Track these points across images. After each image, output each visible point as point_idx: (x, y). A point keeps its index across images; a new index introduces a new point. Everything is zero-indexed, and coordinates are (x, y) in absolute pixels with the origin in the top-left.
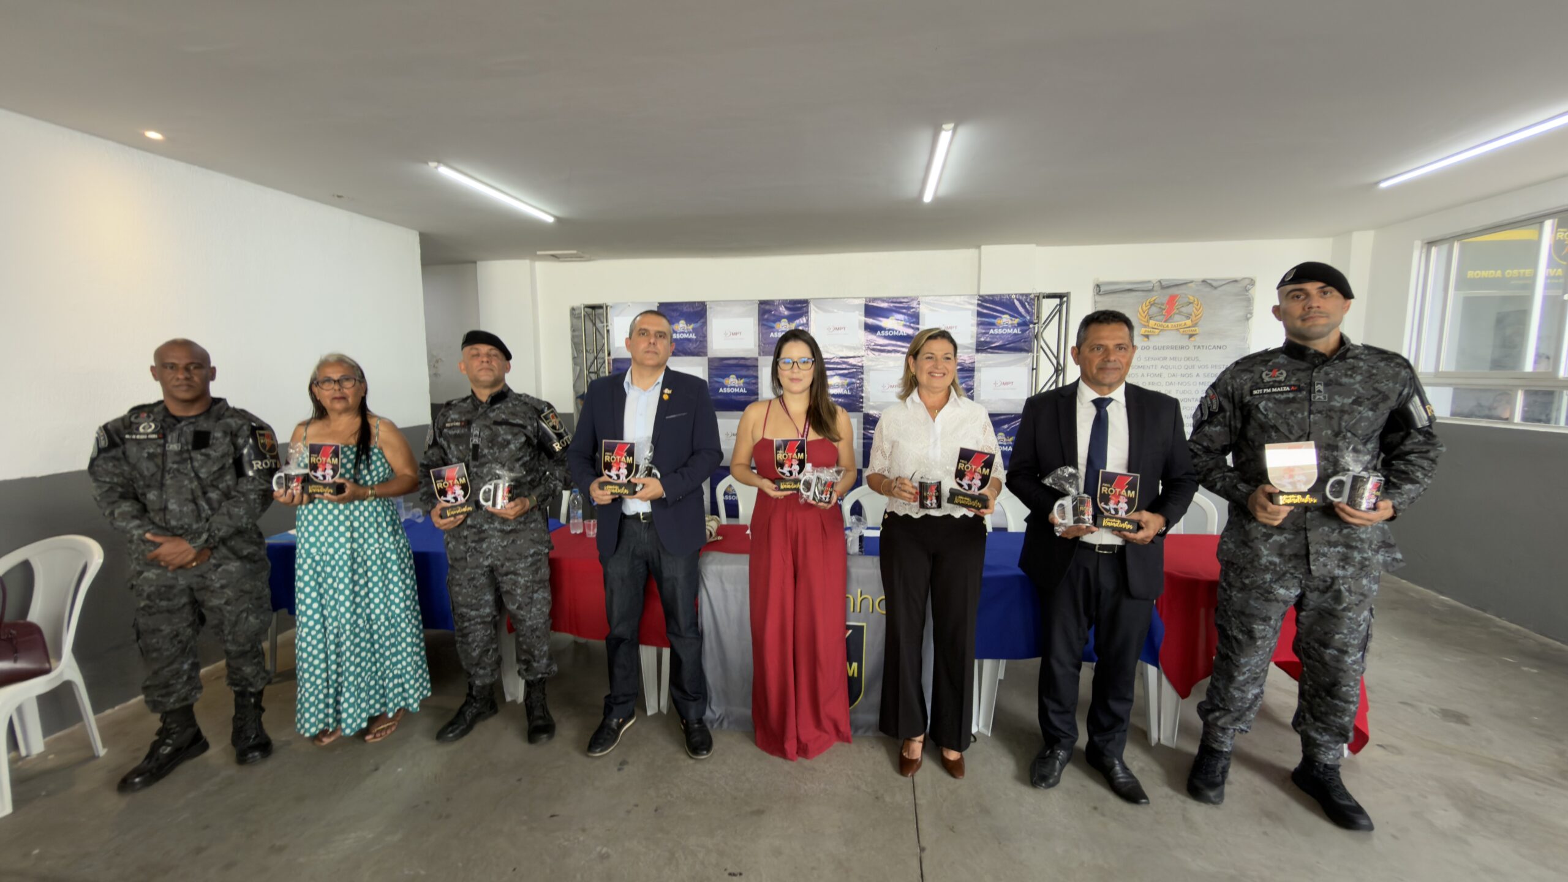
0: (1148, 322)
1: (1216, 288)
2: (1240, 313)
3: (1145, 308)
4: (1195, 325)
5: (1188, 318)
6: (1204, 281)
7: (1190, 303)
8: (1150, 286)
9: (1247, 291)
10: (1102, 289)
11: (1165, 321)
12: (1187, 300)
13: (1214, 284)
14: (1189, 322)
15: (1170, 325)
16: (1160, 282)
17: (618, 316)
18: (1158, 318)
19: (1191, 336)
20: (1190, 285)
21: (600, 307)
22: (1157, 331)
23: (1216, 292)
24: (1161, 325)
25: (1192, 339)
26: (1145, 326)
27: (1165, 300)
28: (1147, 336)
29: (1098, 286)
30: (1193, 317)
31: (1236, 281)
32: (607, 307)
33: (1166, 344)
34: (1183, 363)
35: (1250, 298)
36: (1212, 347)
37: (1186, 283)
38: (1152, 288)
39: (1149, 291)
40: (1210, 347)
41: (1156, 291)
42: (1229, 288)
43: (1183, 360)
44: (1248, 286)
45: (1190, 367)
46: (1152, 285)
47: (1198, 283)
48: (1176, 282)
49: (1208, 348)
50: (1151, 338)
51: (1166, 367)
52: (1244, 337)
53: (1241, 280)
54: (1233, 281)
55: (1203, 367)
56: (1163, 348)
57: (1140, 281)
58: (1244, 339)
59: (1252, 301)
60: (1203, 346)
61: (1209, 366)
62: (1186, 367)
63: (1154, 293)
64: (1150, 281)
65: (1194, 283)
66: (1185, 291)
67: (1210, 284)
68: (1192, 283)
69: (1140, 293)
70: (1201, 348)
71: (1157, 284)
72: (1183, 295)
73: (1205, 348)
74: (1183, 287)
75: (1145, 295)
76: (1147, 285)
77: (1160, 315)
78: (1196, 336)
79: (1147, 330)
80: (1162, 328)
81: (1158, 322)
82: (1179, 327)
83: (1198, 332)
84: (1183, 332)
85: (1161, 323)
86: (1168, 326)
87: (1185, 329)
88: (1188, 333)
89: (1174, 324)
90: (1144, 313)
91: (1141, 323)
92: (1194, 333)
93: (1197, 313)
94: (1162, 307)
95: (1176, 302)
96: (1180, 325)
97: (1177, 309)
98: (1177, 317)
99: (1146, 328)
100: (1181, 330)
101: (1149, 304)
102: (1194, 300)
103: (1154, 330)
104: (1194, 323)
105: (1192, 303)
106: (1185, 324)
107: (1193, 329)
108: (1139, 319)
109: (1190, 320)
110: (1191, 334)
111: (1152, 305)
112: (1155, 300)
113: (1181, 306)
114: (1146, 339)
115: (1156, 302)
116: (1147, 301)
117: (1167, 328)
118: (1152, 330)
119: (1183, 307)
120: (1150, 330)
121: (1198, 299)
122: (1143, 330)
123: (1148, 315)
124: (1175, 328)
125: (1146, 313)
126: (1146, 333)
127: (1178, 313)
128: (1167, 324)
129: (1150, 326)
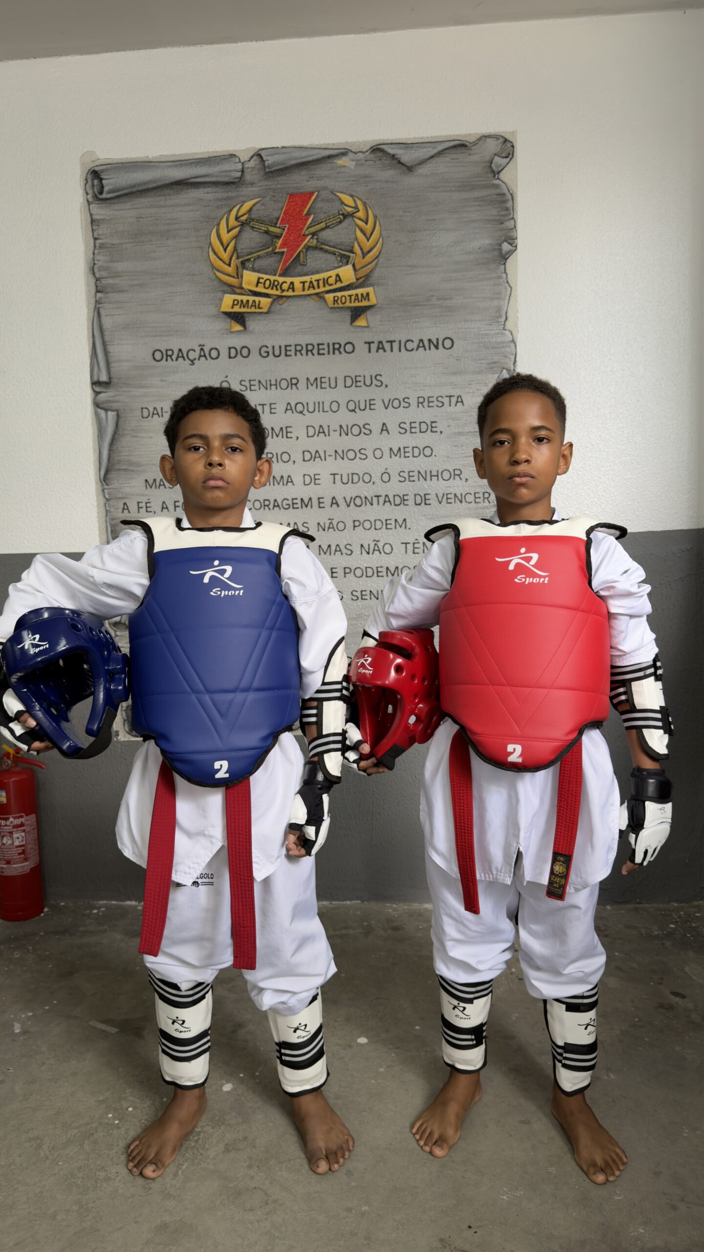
0: (239, 276)
1: (410, 169)
2: (484, 240)
3: (226, 237)
4: (363, 281)
5: (345, 260)
6: (377, 150)
7: (346, 216)
8: (232, 169)
9: (496, 174)
10: (108, 184)
11: (284, 274)
12: (334, 208)
13: (407, 157)
14: (347, 273)
15: (297, 281)
16: (258, 155)
18: (264, 263)
19: (357, 313)
20: (340, 162)
22: (265, 302)
23: (410, 181)
24: (273, 285)
25: (361, 322)
26: (232, 289)
27: (275, 209)
28: (239, 318)
29: (95, 175)
30: (358, 259)
31: (461, 146)
33: (292, 341)
34: (342, 394)
35: (504, 194)
36: (415, 345)
37: (330, 157)
38: (239, 174)
39: (232, 183)
40: (410, 346)
41: (252, 184)
42: (441, 166)
43: (341, 382)
44: (497, 159)
45: (362, 407)
46: (239, 166)
47: (361, 156)
48: (303, 157)
49: (404, 346)
50: (251, 324)
51: (300, 408)
52: (499, 309)
53: (475, 143)
54: (455, 147)
55: (396, 403)
56: (285, 351)
57: (207, 156)
58: (500, 317)
59: (509, 204)
60: (391, 342)
61: (413, 401)
62: (351, 406)
63: (246, 191)
64: (232, 156)
65: (350, 154)
66: (330, 183)
67: (393, 157)
68: (344, 158)
69: (209, 190)
70: (387, 346)
71: (252, 164)
72: (325, 194)
73: (396, 346)
74: (322, 170)
75: (225, 195)
76: (226, 167)
77: (268, 255)
78: (369, 313)
79: (239, 298)
80: (278, 293)
81: (266, 277)
82: (322, 289)
83: (373, 300)
84: (335, 301)
85: (272, 278)
86: (292, 286)
87: (339, 294)
88: (348, 304)
89: (307, 279)
90: (225, 250)
91: (220, 280)
92: (364, 303)
93: (367, 245)
94: (272, 229)
95: (308, 214)
96: (326, 282)
97: (314, 234)
98: (314, 259)
99: (235, 293)
100: (330, 297)
101: (237, 224)
102: (356, 207)
103: (257, 299)
104: (362, 273)
105: (352, 215)
106: (338, 278)
107: (359, 291)
108: (213, 267)
109: (350, 267)
110: (356, 308)
111: (243, 224)
112: (251, 210)
113: (323, 225)
114: (238, 327)
115: (253, 216)
116: (231, 210)
117: (290, 293)
118: (251, 298)
119: (327, 227)
120: (245, 298)
121: (365, 204)
122: (228, 301)
123: (234, 258)
124: (312, 291)
125: (230, 248)
126: (237, 309)
127: (315, 248)
128: (289, 280)
129: (244, 285)
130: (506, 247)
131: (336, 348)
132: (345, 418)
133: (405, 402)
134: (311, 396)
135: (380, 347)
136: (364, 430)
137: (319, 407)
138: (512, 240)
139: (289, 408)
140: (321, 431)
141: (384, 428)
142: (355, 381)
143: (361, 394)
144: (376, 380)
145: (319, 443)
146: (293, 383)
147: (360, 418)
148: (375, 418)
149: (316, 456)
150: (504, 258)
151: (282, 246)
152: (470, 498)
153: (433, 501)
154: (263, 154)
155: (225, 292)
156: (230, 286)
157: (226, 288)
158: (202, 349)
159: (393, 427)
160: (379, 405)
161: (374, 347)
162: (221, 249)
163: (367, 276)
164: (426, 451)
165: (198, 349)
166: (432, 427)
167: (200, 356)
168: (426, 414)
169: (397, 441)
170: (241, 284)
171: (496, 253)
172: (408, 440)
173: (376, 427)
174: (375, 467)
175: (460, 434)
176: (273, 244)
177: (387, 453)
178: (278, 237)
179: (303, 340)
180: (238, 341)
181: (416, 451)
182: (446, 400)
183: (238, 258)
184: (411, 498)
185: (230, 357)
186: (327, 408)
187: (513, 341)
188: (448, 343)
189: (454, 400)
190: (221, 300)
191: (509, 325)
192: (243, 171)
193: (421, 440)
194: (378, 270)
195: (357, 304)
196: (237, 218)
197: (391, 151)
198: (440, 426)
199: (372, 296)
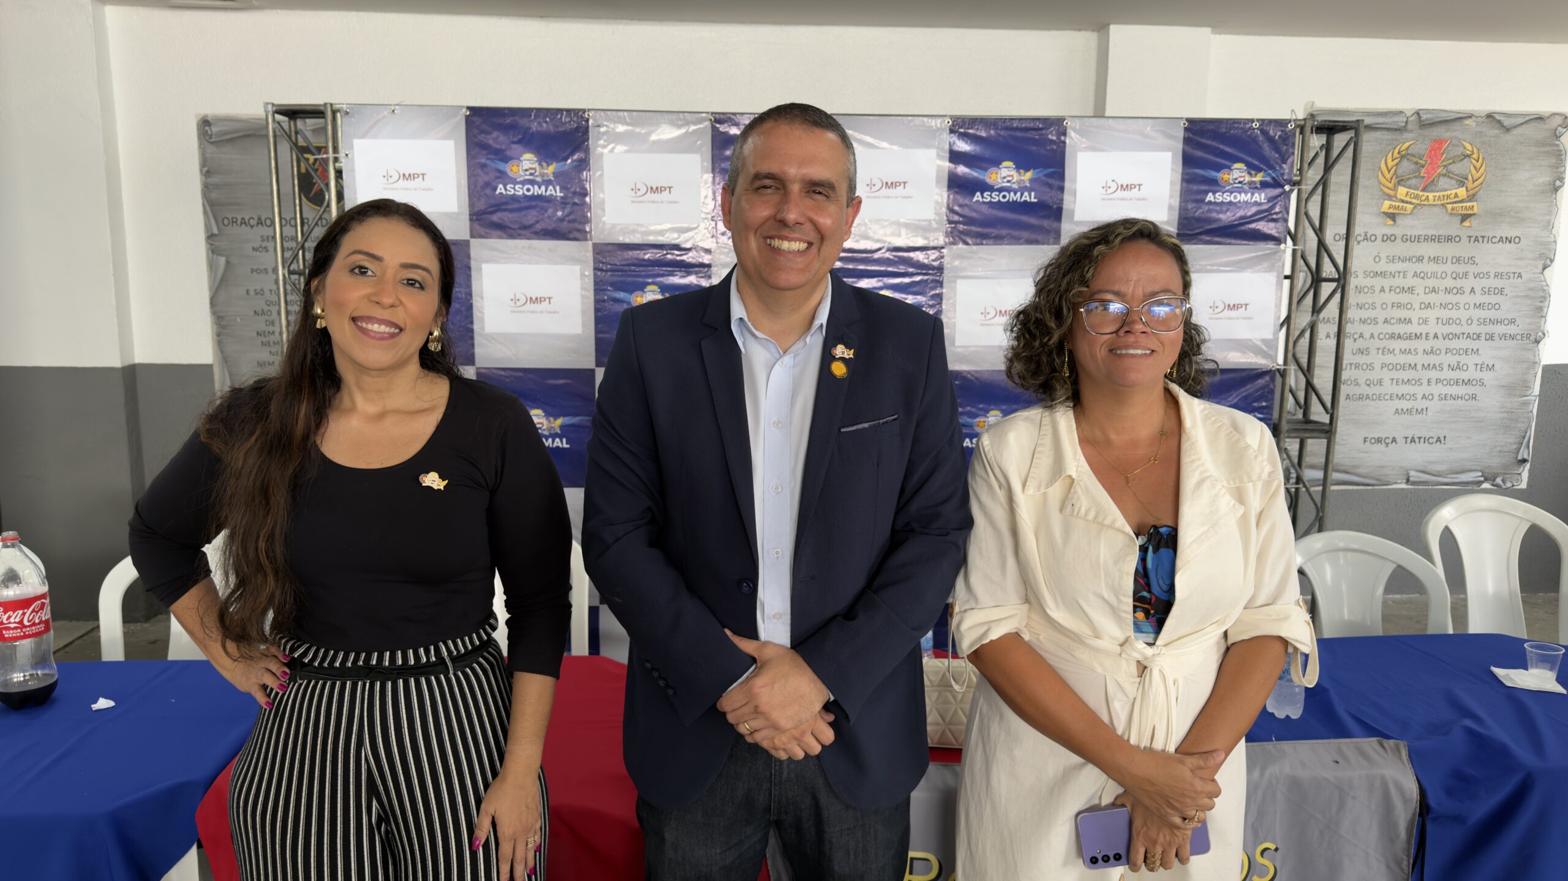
0: (1395, 189)
1: (1508, 130)
2: (1545, 178)
3: (1390, 164)
4: (1471, 198)
5: (1461, 184)
6: (1490, 116)
7: (1466, 156)
8: (1400, 121)
9: (1558, 137)
11: (1424, 190)
12: (1460, 150)
13: (1507, 122)
14: (1462, 192)
15: (1431, 195)
16: (1417, 113)
17: (362, 137)
18: (1413, 182)
19: (1465, 218)
20: (1468, 122)
21: (316, 112)
22: (1410, 207)
23: (1507, 137)
24: (1417, 197)
25: (1466, 223)
26: (1390, 197)
27: (1424, 148)
28: (1393, 217)
30: (1470, 184)
31: (1540, 118)
32: (334, 112)
33: (1422, 233)
34: (1449, 268)
35: (1561, 151)
36: (1497, 240)
37: (1461, 118)
38: (1404, 124)
39: (1399, 130)
40: (1494, 240)
41: (1411, 131)
42: (1528, 131)
43: (1449, 261)
44: (1559, 128)
45: (1461, 276)
46: (1405, 119)
47: (1480, 119)
48: (1445, 116)
49: (1490, 240)
50: (1399, 220)
51: (1422, 275)
52: (1549, 222)
53: (1548, 118)
54: (1536, 119)
55: (1482, 276)
56: (1418, 239)
57: (1385, 111)
58: (1549, 226)
59: (1563, 157)
60: (1483, 237)
61: (1492, 275)
62: (1454, 275)
63: (1406, 135)
64: (1401, 112)
65: (1474, 118)
66: (1458, 134)
67: (1499, 122)
68: (1469, 120)
69: (1384, 133)
70: (1481, 240)
71: (1412, 118)
72: (1455, 142)
73: (1486, 240)
74: (1456, 126)
75: (1393, 137)
76: (1396, 119)
77: (1416, 177)
78: (1472, 218)
79: (1394, 203)
80: (1418, 202)
81: (1412, 191)
82: (1446, 201)
83: (1476, 210)
84: (1452, 209)
85: (1416, 192)
86: (1427, 198)
87: (1456, 205)
88: (1460, 212)
89: (1437, 194)
90: (1389, 172)
91: (1384, 193)
92: (1470, 212)
93: (1477, 175)
94: (1420, 161)
95: (1443, 153)
96: (1448, 197)
97: (1445, 166)
98: (1443, 182)
99: (1391, 200)
100: (1449, 207)
101: (1398, 156)
102: (1473, 152)
103: (1405, 205)
104: (1471, 193)
105: (1469, 156)
106: (1456, 195)
107: (1468, 204)
108: (1380, 183)
109: (1464, 189)
110: (1465, 215)
111: (1402, 157)
112: (1408, 147)
113: (1451, 161)
114: (1391, 222)
115: (1409, 152)
116: (1395, 148)
117: (1426, 203)
118: (1401, 204)
119: (1454, 162)
120: (1397, 204)
121: (1478, 150)
122: (1386, 205)
123: (1394, 177)
124: (1439, 202)
125: (1392, 171)
126: (1391, 211)
127: (1445, 175)
128: (1426, 194)
129: (1399, 196)
130: (1558, 183)
131: (1449, 239)
132: (1449, 283)
133: (1487, 275)
134: (1432, 267)
135: (1476, 240)
136: (1460, 291)
137: (1434, 275)
138: (1562, 179)
139: (1415, 275)
140: (1434, 290)
141: (1472, 290)
142: (1458, 260)
143: (1461, 268)
144: (1471, 260)
145: (1432, 298)
146: (1420, 259)
147: (1458, 283)
148: (1467, 284)
149: (1428, 306)
150: (1556, 189)
151: (1425, 173)
152: (1519, 337)
153: (1496, 337)
154: (1421, 113)
155: (1384, 200)
156: (1388, 195)
157: (1387, 197)
158: (1366, 235)
159: (1478, 290)
160: (1471, 276)
161: (1473, 239)
162: (1387, 172)
163: (1474, 195)
164: (1496, 307)
165: (1363, 235)
166: (1501, 291)
167: (1364, 239)
168: (1498, 283)
169: (1479, 299)
170: (1396, 194)
171: (1552, 187)
172: (1486, 299)
173: (1468, 290)
174: (1463, 314)
175: (1516, 296)
176: (1419, 170)
177: (1472, 306)
178: (1423, 167)
179: (1430, 232)
180: (1389, 231)
181: (1490, 306)
182: (1512, 275)
183: (1396, 178)
184: (1483, 336)
185: (1383, 241)
186: (1439, 276)
187: (1555, 242)
188: (1517, 240)
189: (1516, 275)
190: (1382, 204)
191: (1554, 231)
192: (1407, 122)
193: (1493, 299)
194: (1481, 192)
195: (1466, 212)
196: (1399, 153)
197: (1498, 117)
198: (1506, 291)
199: (1475, 208)
